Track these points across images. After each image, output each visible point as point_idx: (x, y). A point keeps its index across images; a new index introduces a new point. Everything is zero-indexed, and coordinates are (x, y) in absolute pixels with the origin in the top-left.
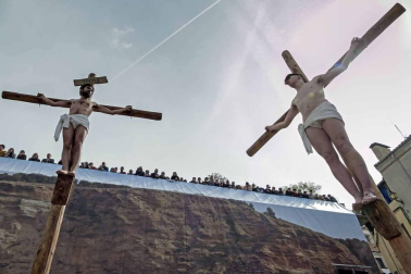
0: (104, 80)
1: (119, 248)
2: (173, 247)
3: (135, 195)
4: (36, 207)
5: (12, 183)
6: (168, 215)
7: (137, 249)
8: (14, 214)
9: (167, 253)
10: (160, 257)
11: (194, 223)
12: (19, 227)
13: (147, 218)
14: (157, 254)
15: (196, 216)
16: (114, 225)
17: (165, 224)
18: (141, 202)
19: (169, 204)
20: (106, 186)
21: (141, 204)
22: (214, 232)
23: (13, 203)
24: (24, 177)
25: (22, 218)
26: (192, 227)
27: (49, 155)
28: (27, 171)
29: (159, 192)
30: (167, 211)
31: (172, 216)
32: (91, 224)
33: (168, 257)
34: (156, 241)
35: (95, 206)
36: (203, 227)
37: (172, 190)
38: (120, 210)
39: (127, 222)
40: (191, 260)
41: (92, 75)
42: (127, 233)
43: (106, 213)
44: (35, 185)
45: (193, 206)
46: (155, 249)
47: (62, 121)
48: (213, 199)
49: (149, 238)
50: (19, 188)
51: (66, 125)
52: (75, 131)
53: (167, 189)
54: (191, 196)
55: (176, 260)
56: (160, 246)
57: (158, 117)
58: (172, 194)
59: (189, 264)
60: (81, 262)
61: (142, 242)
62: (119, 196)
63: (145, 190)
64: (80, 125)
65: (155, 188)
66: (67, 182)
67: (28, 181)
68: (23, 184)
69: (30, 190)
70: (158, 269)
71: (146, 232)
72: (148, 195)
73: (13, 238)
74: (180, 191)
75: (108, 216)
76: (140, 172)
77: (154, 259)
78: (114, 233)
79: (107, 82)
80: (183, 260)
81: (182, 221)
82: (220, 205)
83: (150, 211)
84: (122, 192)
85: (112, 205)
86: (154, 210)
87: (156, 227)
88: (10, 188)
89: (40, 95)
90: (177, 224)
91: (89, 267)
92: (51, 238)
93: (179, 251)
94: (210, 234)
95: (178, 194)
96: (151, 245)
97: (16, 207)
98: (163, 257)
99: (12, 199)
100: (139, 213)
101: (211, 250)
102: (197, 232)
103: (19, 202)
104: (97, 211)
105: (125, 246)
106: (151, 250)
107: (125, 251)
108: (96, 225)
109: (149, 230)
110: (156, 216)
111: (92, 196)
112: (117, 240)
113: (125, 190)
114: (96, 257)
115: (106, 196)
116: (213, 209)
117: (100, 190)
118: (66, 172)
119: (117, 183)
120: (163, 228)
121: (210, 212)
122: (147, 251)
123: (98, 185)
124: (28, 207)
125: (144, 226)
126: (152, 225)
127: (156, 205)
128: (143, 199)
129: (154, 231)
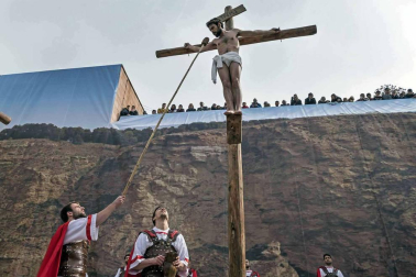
0: (241, 9)
1: (290, 180)
2: (352, 173)
3: (295, 125)
4: (204, 152)
5: (179, 134)
6: (338, 140)
7: (311, 180)
8: (189, 161)
9: (346, 181)
10: (338, 186)
11: (373, 146)
12: (196, 171)
13: (314, 147)
14: (335, 183)
15: (375, 137)
16: (281, 158)
17: (337, 151)
18: (303, 132)
19: (337, 128)
20: (262, 122)
21: (304, 134)
22: (402, 154)
23: (186, 151)
24: (188, 127)
25: (196, 163)
26: (372, 150)
27: (201, 104)
28: (188, 121)
29: (322, 118)
30: (336, 136)
31: (344, 141)
32: (257, 161)
33: (348, 185)
34: (331, 170)
35: (256, 143)
36: (386, 149)
37: (337, 114)
38: (283, 143)
39: (293, 154)
40: (378, 187)
41: (228, 8)
42: (295, 165)
43: (269, 148)
44: (198, 133)
45: (368, 127)
46: (331, 177)
47: (215, 63)
48: (393, 116)
50: (187, 138)
51: (220, 65)
52: (229, 69)
53: (330, 114)
54: (362, 116)
55: (360, 187)
56: (337, 175)
57: (311, 30)
58: (338, 118)
59: (375, 191)
60: (256, 196)
61: (314, 172)
62: (278, 129)
63: (305, 119)
64: (232, 62)
65: (315, 114)
66: (236, 121)
67: (192, 130)
68: (188, 134)
69: (195, 138)
70: (338, 198)
71: (317, 161)
72: (310, 124)
73: (194, 181)
74: (347, 113)
75: (271, 151)
76: (295, 101)
77: (332, 188)
78: (282, 166)
79: (245, 10)
80: (367, 187)
81: (356, 145)
82: (405, 121)
83: (316, 140)
84: (280, 125)
85: (273, 139)
86: (320, 138)
88: (179, 139)
89: (187, 44)
90: (352, 150)
91: (266, 200)
92: (237, 175)
93: (360, 177)
94: (397, 156)
95: (345, 116)
96: (325, 174)
97: (188, 154)
98: (342, 185)
99: (183, 148)
100: (304, 143)
101: (402, 174)
102: (379, 155)
103: (190, 150)
104: (260, 148)
105: (296, 178)
106: (327, 180)
107: (298, 183)
108: (262, 160)
110: (324, 144)
111: (251, 134)
112: (287, 172)
113: (283, 123)
114: (270, 190)
115: (265, 132)
116: (395, 127)
117: (258, 127)
118: (233, 112)
119: (273, 118)
120: (336, 155)
121: (392, 131)
122: (322, 181)
123: (255, 122)
124: (198, 153)
125: (313, 156)
126: (321, 154)
127: (321, 133)
128: (305, 128)
129: (325, 160)
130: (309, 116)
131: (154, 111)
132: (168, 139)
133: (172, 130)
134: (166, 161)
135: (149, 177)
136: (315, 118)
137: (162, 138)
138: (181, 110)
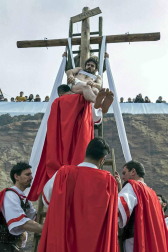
3: (136, 120)
5: (35, 121)
13: (151, 141)
14: (164, 173)
18: (143, 127)
20: (109, 115)
21: (143, 128)
29: (159, 115)
34: (162, 162)
39: (133, 145)
46: (162, 169)
49: (156, 160)
57: (155, 37)
61: (149, 163)
63: (145, 115)
65: (154, 112)
71: (152, 153)
72: (149, 120)
77: (162, 177)
83: (153, 135)
86: (156, 133)
87: (160, 148)
88: (34, 125)
96: (158, 165)
100: (143, 136)
106: (158, 170)
109: (154, 152)
110: (158, 138)
122: (154, 171)
125: (149, 149)
126: (155, 147)
127: (157, 128)
128: (145, 123)
129: (159, 153)
130: (149, 113)
131: (12, 99)
132: (24, 125)
133: (29, 117)
134: (21, 144)
135: (4, 157)
136: (153, 115)
137: (19, 124)
138: (38, 100)
